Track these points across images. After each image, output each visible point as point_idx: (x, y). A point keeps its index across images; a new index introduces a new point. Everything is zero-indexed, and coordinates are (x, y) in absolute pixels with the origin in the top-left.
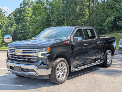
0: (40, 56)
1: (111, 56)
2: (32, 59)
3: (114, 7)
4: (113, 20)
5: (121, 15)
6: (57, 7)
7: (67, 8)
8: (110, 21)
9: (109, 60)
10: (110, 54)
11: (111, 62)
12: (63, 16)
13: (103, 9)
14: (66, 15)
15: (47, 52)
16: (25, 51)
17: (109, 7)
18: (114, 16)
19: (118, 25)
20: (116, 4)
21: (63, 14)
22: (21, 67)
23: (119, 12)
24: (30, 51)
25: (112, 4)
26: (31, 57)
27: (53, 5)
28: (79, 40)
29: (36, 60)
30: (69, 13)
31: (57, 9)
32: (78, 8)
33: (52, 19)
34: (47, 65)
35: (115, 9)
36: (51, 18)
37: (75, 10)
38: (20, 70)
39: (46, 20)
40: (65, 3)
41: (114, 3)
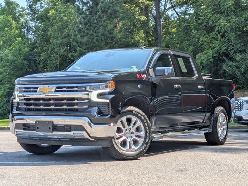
0: (94, 98)
1: (225, 121)
2: (77, 104)
3: (216, 26)
4: (212, 60)
5: (233, 46)
6: (60, 24)
7: (90, 26)
8: (205, 62)
9: (222, 129)
10: (224, 116)
11: (226, 135)
12: (79, 46)
13: (187, 30)
14: (87, 45)
15: (108, 90)
16: (62, 90)
17: (201, 27)
18: (214, 48)
19: (225, 72)
20: (219, 19)
21: (81, 42)
22: (53, 122)
23: (228, 39)
24: (73, 87)
25: (209, 19)
26: (76, 101)
27: (48, 18)
28: (166, 74)
29: (87, 106)
30: (97, 40)
31: (61, 29)
32: (118, 27)
33: (42, 58)
34: (109, 116)
35: (216, 32)
36: (40, 56)
37: (112, 33)
38: (50, 128)
39: (25, 60)
40: (86, 14)
41: (215, 15)
